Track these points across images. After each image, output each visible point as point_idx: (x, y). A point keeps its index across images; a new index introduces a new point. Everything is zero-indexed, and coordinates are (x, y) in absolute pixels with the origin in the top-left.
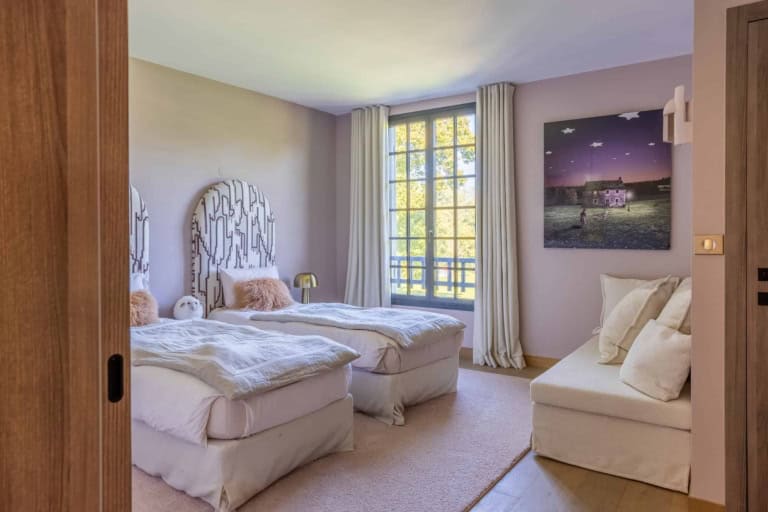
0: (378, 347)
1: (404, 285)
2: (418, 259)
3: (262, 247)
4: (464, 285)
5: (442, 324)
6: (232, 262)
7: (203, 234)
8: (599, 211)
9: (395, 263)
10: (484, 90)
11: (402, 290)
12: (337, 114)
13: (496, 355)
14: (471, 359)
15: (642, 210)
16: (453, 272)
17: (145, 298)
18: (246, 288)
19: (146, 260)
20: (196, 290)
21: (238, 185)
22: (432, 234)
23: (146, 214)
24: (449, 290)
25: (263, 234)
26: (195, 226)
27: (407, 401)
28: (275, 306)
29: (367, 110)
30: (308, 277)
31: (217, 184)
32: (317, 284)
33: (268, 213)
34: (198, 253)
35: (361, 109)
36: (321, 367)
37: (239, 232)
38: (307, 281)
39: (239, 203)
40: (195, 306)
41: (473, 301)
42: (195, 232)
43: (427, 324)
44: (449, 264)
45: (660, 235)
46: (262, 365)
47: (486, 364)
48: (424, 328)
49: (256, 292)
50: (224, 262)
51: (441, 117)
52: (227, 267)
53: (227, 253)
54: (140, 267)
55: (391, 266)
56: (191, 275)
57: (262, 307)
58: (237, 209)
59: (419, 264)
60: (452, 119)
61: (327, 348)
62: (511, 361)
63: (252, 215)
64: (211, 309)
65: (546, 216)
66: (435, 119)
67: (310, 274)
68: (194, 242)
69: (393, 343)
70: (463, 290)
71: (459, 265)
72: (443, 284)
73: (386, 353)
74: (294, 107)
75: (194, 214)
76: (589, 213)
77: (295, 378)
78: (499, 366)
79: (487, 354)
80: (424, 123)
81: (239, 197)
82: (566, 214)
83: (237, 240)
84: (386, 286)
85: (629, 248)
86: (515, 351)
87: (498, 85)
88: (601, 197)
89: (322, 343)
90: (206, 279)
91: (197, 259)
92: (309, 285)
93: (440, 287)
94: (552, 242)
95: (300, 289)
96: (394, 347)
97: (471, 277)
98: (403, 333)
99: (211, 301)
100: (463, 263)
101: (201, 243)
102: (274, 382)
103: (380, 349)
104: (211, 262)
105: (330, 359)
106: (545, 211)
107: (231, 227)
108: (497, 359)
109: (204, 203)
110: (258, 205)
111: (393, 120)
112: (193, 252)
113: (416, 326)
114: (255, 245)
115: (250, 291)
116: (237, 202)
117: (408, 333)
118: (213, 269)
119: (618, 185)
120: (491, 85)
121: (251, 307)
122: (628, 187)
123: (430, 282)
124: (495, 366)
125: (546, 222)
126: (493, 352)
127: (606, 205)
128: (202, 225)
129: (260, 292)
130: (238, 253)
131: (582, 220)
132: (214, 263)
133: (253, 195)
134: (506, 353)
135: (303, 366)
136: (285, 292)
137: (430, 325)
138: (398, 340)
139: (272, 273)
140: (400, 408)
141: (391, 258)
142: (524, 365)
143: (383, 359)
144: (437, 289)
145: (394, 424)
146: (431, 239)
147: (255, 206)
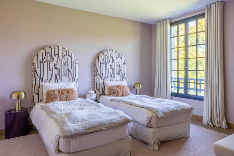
0: (147, 116)
1: (176, 89)
2: (182, 79)
3: (121, 73)
4: (201, 90)
5: (181, 107)
6: (109, 78)
7: (98, 69)
9: (173, 80)
10: (209, 7)
11: (175, 91)
12: (152, 24)
13: (213, 121)
14: (202, 121)
16: (195, 84)
17: (72, 91)
18: (112, 88)
19: (77, 77)
20: (96, 88)
21: (111, 51)
22: (187, 69)
23: (77, 62)
24: (194, 92)
25: (121, 69)
26: (95, 66)
27: (161, 140)
28: (123, 95)
29: (162, 21)
30: (139, 85)
31: (103, 51)
32: (142, 87)
33: (123, 61)
34: (96, 76)
35: (160, 21)
36: (112, 125)
37: (111, 68)
38: (138, 86)
39: (112, 58)
40: (92, 94)
41: (203, 97)
42: (95, 68)
43: (174, 107)
44: (195, 81)
46: (85, 122)
47: (208, 124)
48: (171, 109)
49: (115, 90)
50: (106, 79)
51: (191, 21)
52: (107, 81)
53: (107, 76)
54: (74, 80)
55: (171, 81)
56: (94, 83)
57: (117, 95)
58: (111, 60)
59: (193, 81)
60: (196, 21)
61: (118, 116)
62: (220, 124)
63: (117, 62)
64: (101, 95)
66: (189, 22)
67: (139, 84)
68: (95, 72)
69: (154, 115)
70: (200, 92)
71: (199, 82)
72: (192, 89)
73: (151, 119)
74: (135, 22)
75: (95, 62)
77: (97, 130)
78: (214, 126)
79: (209, 120)
80: (184, 24)
81: (112, 55)
83: (111, 71)
84: (169, 89)
86: (222, 120)
87: (215, 3)
89: (118, 114)
90: (99, 85)
91: (96, 77)
92: (139, 88)
93: (190, 90)
95: (136, 89)
96: (154, 117)
97: (203, 87)
98: (159, 111)
99: (101, 92)
100: (200, 81)
101: (97, 72)
102: (86, 131)
103: (148, 117)
104: (101, 79)
105: (117, 122)
107: (109, 66)
108: (214, 123)
109: (98, 58)
110: (119, 58)
111: (172, 24)
112: (95, 75)
113: (168, 108)
114: (118, 73)
115: (113, 90)
116: (111, 57)
117: (162, 111)
118: (102, 81)
120: (212, 3)
121: (113, 95)
123: (186, 88)
124: (212, 126)
126: (211, 119)
128: (97, 65)
129: (117, 90)
130: (111, 75)
132: (102, 79)
133: (117, 55)
134: (218, 121)
135: (103, 124)
136: (128, 90)
137: (175, 108)
138: (157, 114)
139: (124, 83)
140: (158, 143)
141: (171, 78)
142: (227, 127)
143: (150, 121)
144: (189, 91)
145: (153, 150)
146: (186, 71)
147: (118, 59)
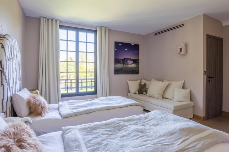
7: (5, 70)
8: (127, 65)
10: (101, 27)
15: (134, 66)
45: (137, 71)
65: (115, 66)
76: (125, 66)
82: (120, 66)
85: (132, 74)
88: (127, 62)
94: (117, 73)
106: (115, 64)
119: (130, 59)
122: (132, 60)
125: (115, 68)
127: (128, 64)
128: (4, 63)
131: (123, 67)
146: (77, 72)
